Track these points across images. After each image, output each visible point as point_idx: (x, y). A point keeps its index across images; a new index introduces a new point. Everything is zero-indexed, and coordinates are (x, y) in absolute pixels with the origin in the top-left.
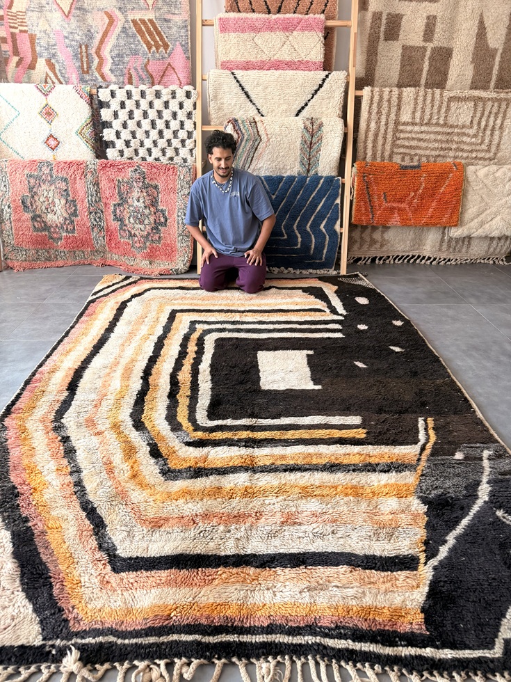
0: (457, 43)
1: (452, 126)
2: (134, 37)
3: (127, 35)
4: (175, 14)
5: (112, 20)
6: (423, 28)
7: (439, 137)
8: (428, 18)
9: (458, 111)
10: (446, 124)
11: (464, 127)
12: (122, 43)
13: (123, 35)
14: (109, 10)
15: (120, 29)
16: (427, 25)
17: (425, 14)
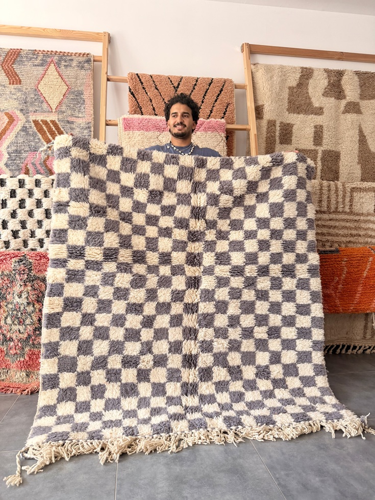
0: (343, 147)
1: (358, 214)
2: (34, 135)
3: (28, 134)
4: (78, 117)
5: (12, 120)
6: (312, 135)
7: (348, 224)
8: (316, 127)
9: (361, 200)
10: (352, 212)
11: (369, 214)
12: (21, 140)
13: (23, 133)
14: (10, 111)
15: (20, 128)
16: (316, 132)
17: (313, 124)
